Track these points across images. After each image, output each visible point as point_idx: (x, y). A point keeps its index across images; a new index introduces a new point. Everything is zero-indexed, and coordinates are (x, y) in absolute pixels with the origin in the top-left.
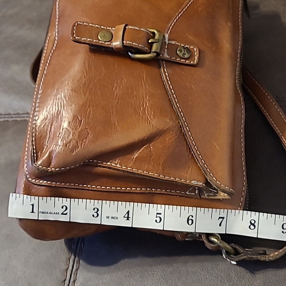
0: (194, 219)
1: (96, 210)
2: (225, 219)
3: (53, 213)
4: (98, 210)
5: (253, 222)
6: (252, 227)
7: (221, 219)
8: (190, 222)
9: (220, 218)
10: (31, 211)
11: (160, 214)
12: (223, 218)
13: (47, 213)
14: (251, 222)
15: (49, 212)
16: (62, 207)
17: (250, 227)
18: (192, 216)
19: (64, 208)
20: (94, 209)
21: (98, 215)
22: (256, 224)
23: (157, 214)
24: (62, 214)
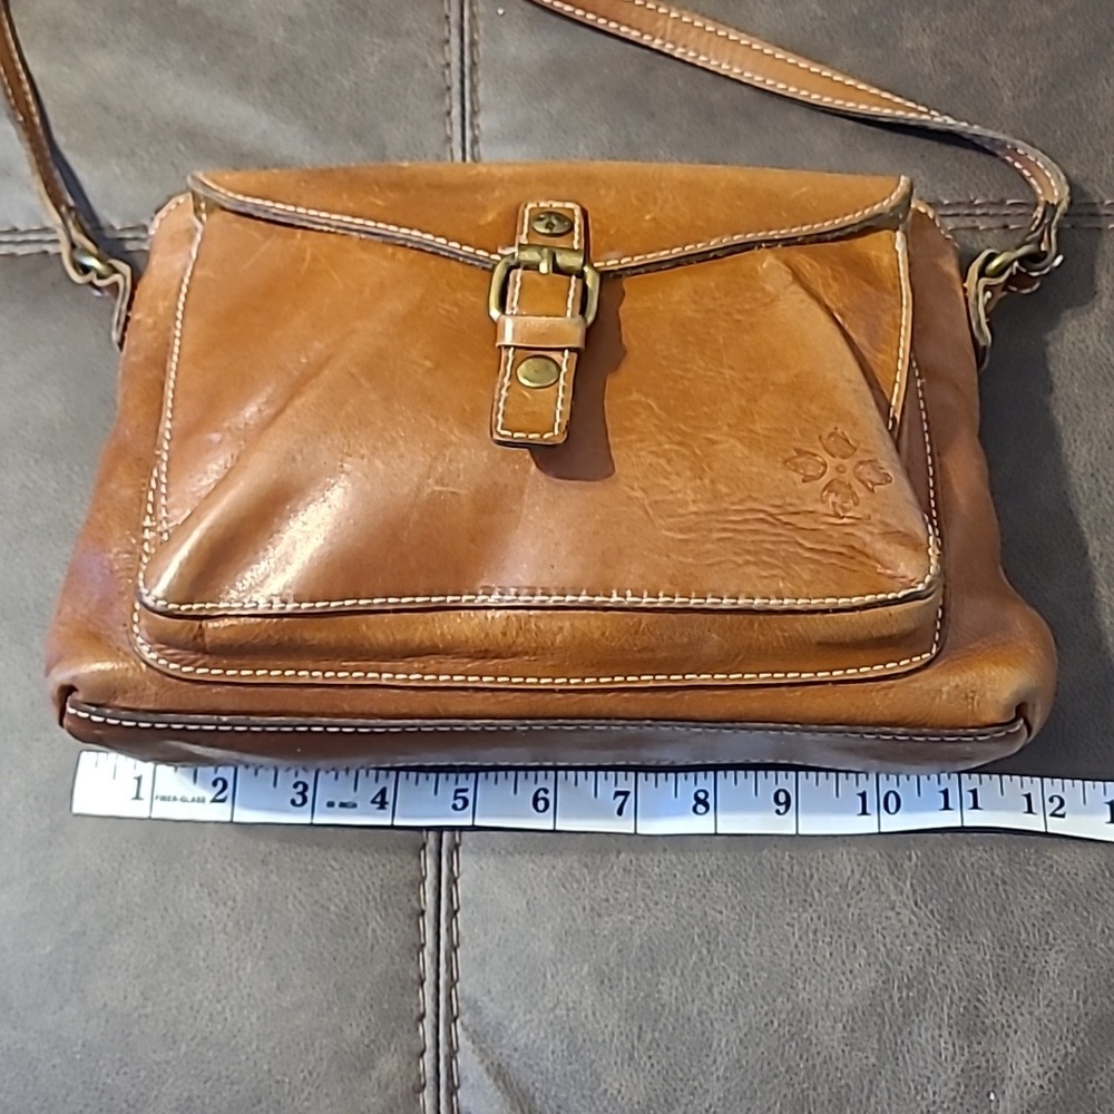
0: (550, 796)
1: (300, 788)
2: (632, 796)
3: (190, 799)
4: (306, 787)
5: (702, 796)
6: (701, 808)
7: (621, 798)
8: (541, 805)
9: (618, 794)
10: (134, 795)
11: (465, 790)
12: (626, 794)
13: (175, 799)
14: (696, 797)
15: (179, 797)
16: (215, 784)
17: (695, 810)
18: (546, 791)
19: (220, 784)
20: (296, 786)
21: (305, 800)
22: (710, 800)
23: (458, 791)
24: (214, 801)
